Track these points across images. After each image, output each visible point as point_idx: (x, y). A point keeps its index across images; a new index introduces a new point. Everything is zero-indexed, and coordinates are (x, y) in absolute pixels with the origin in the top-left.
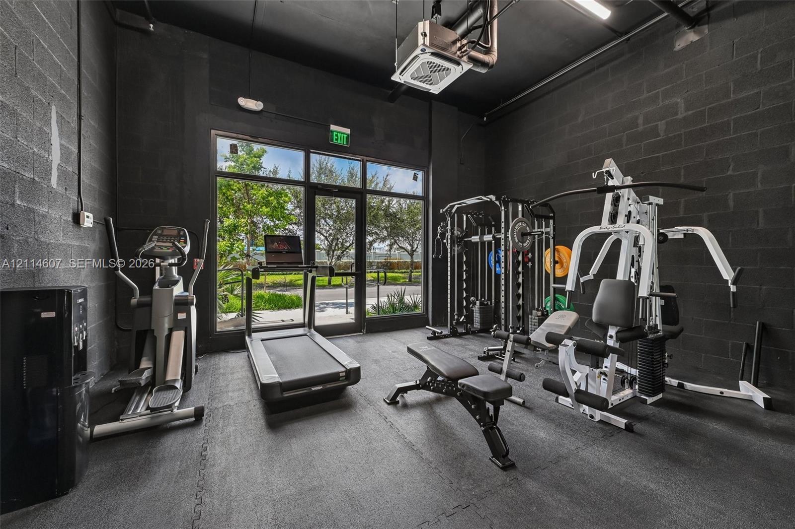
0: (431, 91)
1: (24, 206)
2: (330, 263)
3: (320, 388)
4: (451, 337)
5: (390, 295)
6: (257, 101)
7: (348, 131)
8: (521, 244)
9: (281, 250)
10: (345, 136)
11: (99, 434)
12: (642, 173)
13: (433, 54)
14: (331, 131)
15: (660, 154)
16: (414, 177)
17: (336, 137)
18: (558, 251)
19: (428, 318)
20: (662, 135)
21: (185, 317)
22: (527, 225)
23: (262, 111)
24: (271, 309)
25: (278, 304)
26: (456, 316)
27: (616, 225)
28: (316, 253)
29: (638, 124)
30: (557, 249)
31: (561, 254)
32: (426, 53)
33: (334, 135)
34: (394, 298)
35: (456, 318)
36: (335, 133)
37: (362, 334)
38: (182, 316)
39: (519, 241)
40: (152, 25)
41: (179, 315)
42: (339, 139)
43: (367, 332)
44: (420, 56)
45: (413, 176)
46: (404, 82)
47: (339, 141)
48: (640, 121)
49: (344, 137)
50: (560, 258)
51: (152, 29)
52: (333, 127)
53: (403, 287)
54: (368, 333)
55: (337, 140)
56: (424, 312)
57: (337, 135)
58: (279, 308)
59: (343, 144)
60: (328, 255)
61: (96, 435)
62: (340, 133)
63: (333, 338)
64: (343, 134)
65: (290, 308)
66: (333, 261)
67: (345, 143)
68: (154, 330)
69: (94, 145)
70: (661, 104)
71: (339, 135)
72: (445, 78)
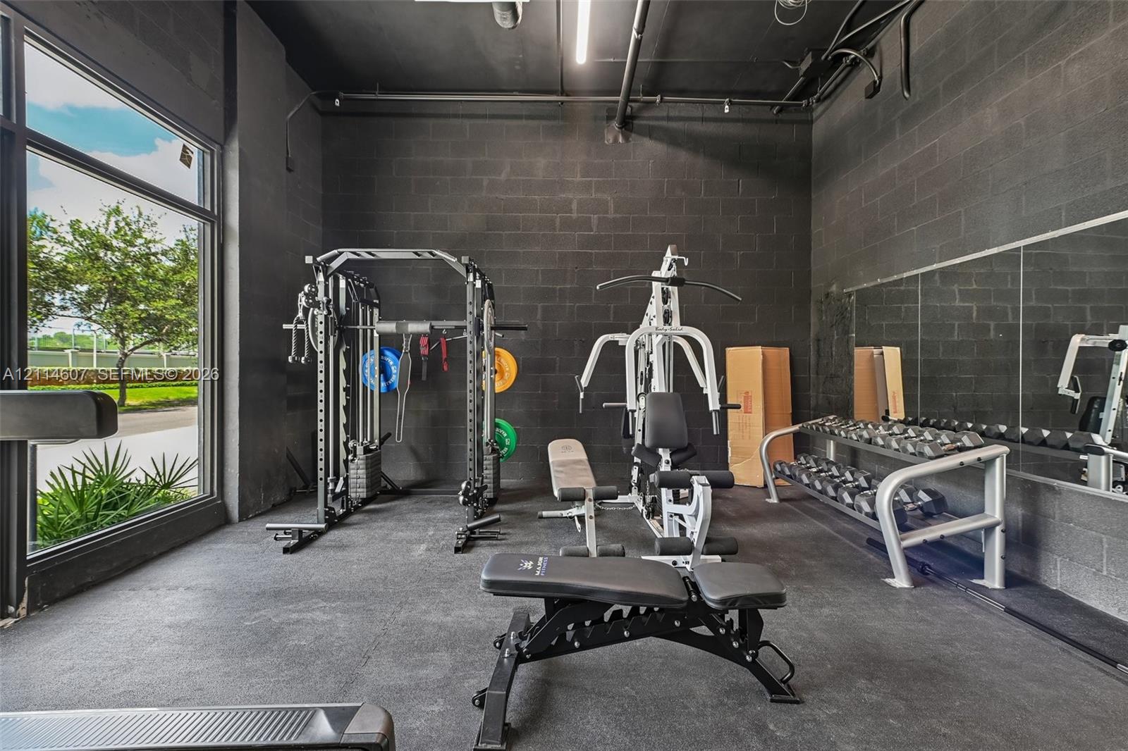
4: (333, 530)
12: (576, 268)
15: (593, 251)
16: (183, 156)
18: (499, 356)
19: (224, 508)
20: (594, 231)
26: (330, 484)
27: (673, 327)
29: (572, 210)
30: (498, 352)
31: (502, 360)
35: (330, 488)
45: (180, 151)
48: (574, 206)
50: (500, 366)
54: (40, 608)
56: (212, 494)
70: (594, 195)
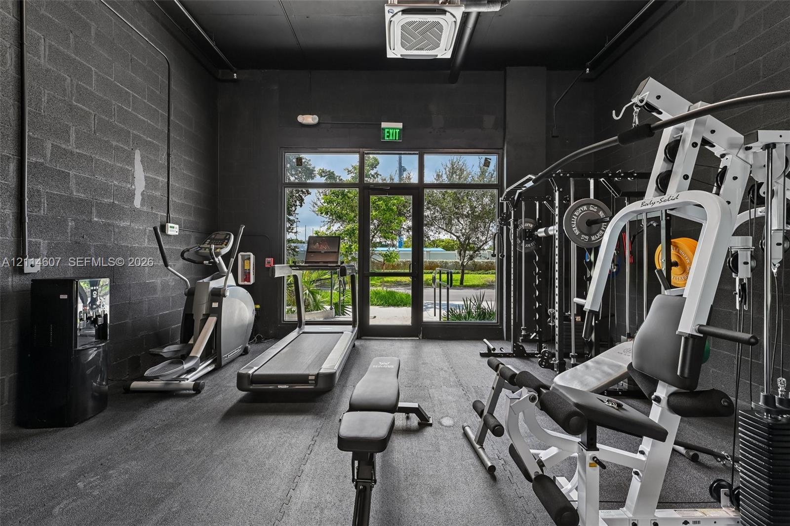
0: (438, 57)
1: (102, 222)
2: (462, 263)
3: (285, 387)
4: (514, 357)
5: (465, 300)
6: (313, 115)
7: (400, 125)
8: (587, 237)
9: (320, 250)
10: (398, 131)
11: (134, 388)
13: (404, 12)
14: (383, 129)
16: (485, 163)
17: (388, 134)
18: (676, 247)
19: (502, 331)
21: (217, 306)
22: (600, 208)
23: (319, 123)
24: (382, 305)
25: (388, 301)
26: (523, 331)
27: (666, 197)
28: (425, 252)
30: (675, 243)
31: (681, 252)
32: (396, 13)
33: (386, 132)
34: (471, 301)
35: (523, 334)
36: (386, 130)
37: (418, 338)
38: (215, 305)
39: (582, 233)
40: (235, 75)
41: (213, 304)
42: (391, 135)
43: (423, 338)
44: (392, 19)
45: (484, 161)
46: (401, 55)
47: (391, 138)
49: (396, 132)
50: (679, 257)
51: (235, 77)
52: (384, 125)
53: (483, 291)
54: (425, 339)
55: (388, 137)
56: (498, 323)
57: (388, 132)
58: (389, 305)
59: (396, 139)
60: (460, 254)
61: (132, 389)
62: (392, 129)
63: (376, 339)
64: (395, 129)
65: (398, 306)
66: (465, 260)
67: (397, 139)
68: (193, 314)
69: (190, 174)
71: (391, 131)
72: (441, 35)
